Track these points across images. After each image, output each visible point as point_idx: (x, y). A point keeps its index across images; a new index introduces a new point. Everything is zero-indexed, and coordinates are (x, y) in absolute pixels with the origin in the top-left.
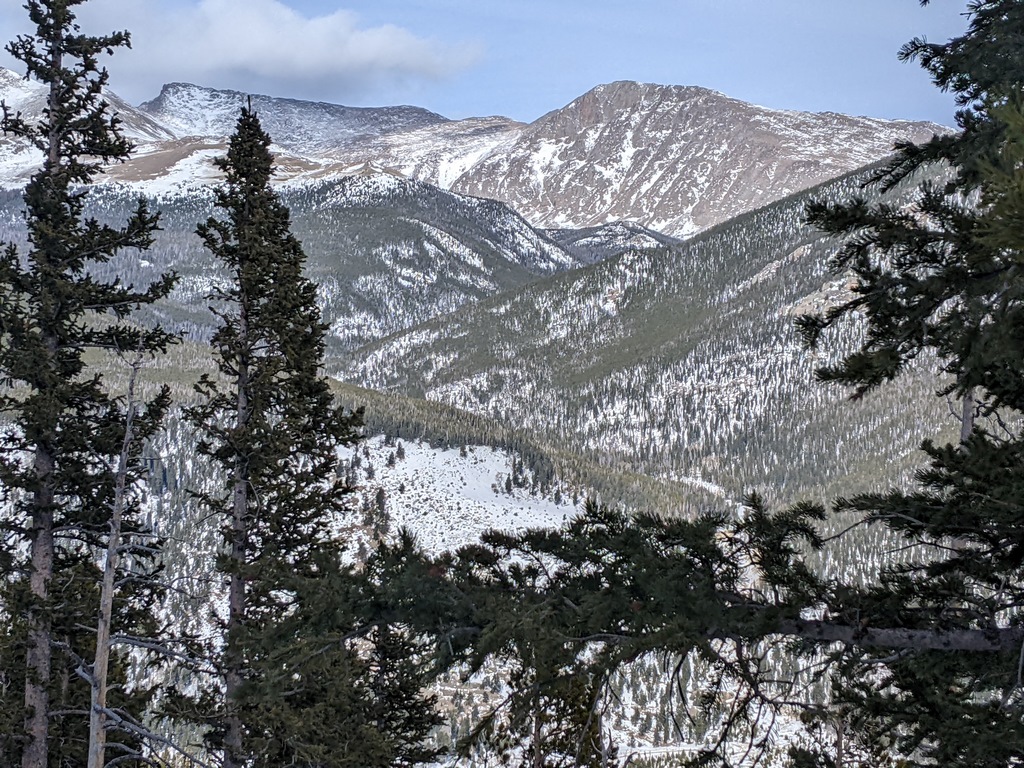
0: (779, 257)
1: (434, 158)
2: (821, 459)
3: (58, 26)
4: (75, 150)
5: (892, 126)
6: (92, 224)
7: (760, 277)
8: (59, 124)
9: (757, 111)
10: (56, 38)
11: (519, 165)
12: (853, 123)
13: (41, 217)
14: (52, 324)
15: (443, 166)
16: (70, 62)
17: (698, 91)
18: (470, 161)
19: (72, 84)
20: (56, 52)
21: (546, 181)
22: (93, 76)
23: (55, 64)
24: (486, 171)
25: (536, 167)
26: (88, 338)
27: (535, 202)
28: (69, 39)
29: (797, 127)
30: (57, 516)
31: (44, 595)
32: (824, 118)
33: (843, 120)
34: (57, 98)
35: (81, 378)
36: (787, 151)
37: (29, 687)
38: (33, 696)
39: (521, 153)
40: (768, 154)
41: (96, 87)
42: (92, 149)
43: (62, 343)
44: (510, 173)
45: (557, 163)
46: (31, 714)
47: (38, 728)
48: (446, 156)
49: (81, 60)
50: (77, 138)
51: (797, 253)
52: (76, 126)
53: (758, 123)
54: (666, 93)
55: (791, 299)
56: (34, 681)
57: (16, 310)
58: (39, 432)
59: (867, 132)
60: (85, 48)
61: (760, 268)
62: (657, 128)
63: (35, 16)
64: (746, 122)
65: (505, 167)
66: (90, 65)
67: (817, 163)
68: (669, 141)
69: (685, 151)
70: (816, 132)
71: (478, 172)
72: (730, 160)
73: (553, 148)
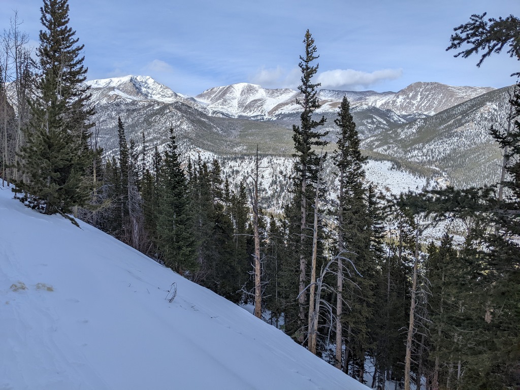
0: (454, 119)
1: (376, 101)
2: (463, 162)
3: (307, 83)
4: (310, 107)
5: (481, 88)
6: (313, 121)
7: (449, 123)
8: (307, 102)
9: (450, 87)
10: (306, 85)
11: (394, 102)
12: (472, 88)
13: (304, 120)
14: (305, 141)
15: (377, 103)
16: (309, 90)
17: (436, 83)
18: (383, 102)
19: (309, 94)
20: (306, 88)
21: (400, 104)
22: (314, 92)
23: (306, 90)
24: (387, 103)
25: (398, 102)
26: (312, 143)
27: (398, 109)
28: (309, 85)
29: (459, 90)
30: (307, 177)
31: (305, 192)
32: (465, 87)
33: (470, 87)
34: (307, 97)
35: (311, 151)
36: (456, 95)
37: (302, 208)
38: (303, 210)
39: (395, 99)
40: (452, 96)
41: (314, 94)
42: (313, 106)
43: (307, 144)
44: (392, 103)
45: (403, 100)
46: (303, 213)
47: (304, 215)
48: (378, 101)
49: (311, 89)
50: (310, 104)
51: (458, 118)
52: (310, 102)
53: (449, 89)
54: (428, 84)
55: (457, 128)
56: (303, 207)
57: (299, 138)
58: (303, 161)
59: (475, 90)
60: (312, 87)
61: (449, 121)
62: (426, 92)
63: (303, 81)
64: (447, 89)
65: (391, 102)
66: (313, 90)
67: (463, 97)
68: (429, 94)
69: (432, 96)
70: (463, 91)
71: (385, 104)
72: (443, 98)
73: (402, 97)
